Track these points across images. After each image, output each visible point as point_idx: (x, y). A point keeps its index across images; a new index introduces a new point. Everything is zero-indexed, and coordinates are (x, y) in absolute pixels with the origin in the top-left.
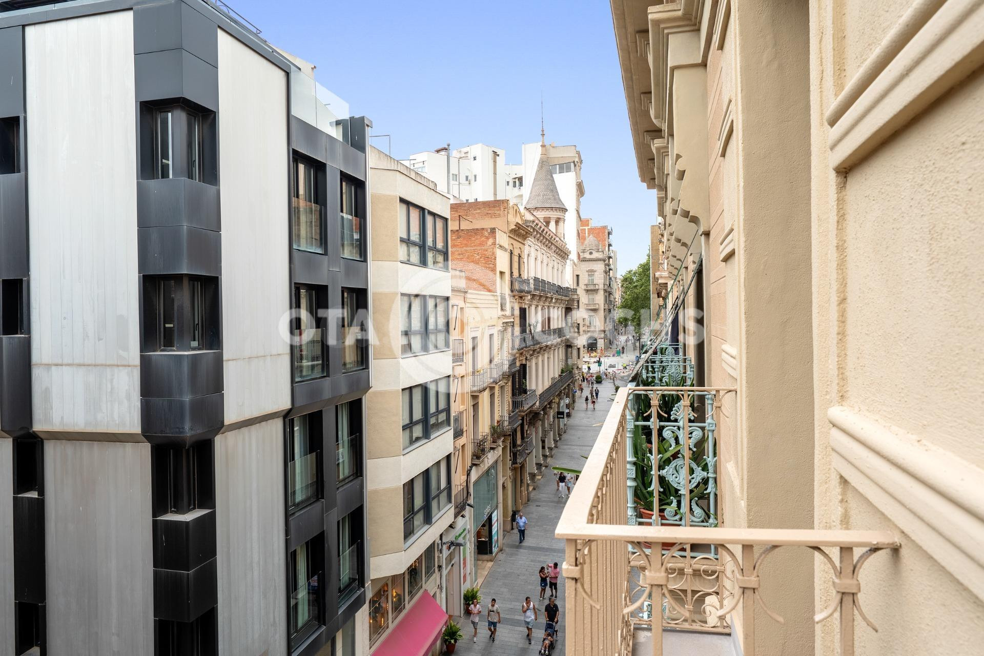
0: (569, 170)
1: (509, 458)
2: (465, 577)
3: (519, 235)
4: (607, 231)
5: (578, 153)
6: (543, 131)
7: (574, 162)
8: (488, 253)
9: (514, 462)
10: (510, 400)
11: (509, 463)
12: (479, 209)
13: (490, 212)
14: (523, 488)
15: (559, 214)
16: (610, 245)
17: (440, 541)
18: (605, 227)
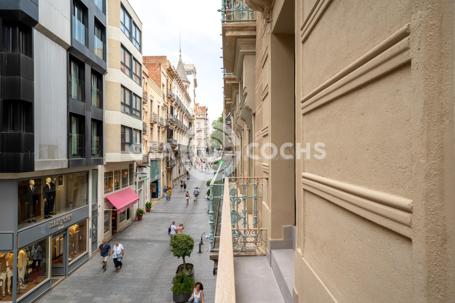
0: (191, 74)
1: (165, 164)
2: (146, 197)
3: (170, 74)
4: (205, 109)
5: (195, 68)
6: (180, 50)
7: (193, 71)
8: (158, 74)
9: (168, 166)
10: (166, 140)
11: (165, 166)
12: (154, 59)
13: (158, 61)
14: (171, 182)
15: (187, 84)
16: (207, 115)
17: (136, 172)
18: (205, 107)
